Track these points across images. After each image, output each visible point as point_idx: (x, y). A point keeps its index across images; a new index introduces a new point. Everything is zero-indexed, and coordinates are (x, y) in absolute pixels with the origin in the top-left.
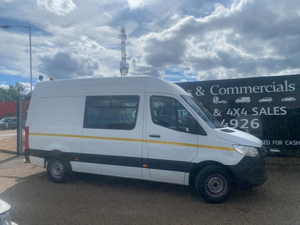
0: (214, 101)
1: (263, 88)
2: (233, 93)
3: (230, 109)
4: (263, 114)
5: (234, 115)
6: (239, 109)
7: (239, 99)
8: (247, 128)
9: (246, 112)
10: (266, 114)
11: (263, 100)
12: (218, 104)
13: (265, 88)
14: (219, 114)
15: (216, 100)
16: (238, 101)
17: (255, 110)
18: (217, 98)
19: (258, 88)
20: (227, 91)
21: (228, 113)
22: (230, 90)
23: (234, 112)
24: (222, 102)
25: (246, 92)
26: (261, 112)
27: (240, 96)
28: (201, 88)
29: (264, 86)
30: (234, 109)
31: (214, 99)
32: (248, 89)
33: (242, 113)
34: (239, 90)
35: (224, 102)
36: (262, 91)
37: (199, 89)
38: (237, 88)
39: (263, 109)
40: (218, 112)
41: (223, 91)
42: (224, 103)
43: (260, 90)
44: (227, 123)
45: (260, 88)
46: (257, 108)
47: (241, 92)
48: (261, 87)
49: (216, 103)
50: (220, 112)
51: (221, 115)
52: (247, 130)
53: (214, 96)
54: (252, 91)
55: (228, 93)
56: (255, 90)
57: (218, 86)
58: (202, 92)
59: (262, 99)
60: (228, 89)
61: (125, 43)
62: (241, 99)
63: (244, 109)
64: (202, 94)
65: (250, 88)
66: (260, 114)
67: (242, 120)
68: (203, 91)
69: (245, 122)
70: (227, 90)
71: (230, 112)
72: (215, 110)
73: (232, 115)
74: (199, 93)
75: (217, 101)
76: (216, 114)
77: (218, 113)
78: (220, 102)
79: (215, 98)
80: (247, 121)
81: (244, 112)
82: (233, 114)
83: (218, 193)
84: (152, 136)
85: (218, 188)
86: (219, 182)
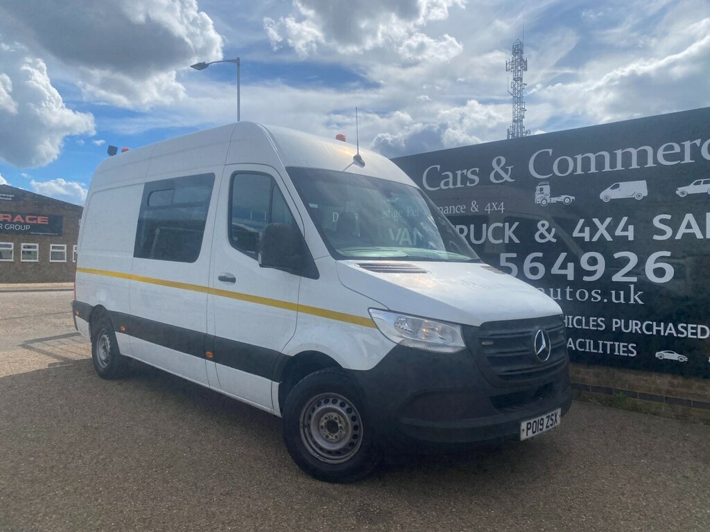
0: (538, 198)
1: (693, 147)
2: (593, 170)
3: (582, 221)
4: (689, 237)
5: (595, 239)
6: (608, 220)
7: (612, 188)
8: (634, 279)
9: (631, 228)
10: (699, 236)
11: (692, 189)
12: (551, 205)
13: (701, 145)
14: (550, 238)
15: (543, 196)
16: (608, 194)
17: (662, 221)
18: (547, 189)
19: (677, 149)
20: (575, 165)
21: (576, 234)
22: (586, 162)
23: (594, 229)
24: (561, 198)
25: (634, 165)
26: (682, 230)
27: (615, 179)
28: (503, 160)
29: (698, 142)
30: (596, 221)
31: (538, 192)
32: (642, 157)
33: (618, 232)
34: (613, 161)
35: (566, 199)
36: (687, 159)
37: (499, 162)
38: (606, 155)
39: (689, 217)
40: (549, 231)
41: (563, 166)
42: (567, 201)
43: (681, 156)
44: (572, 264)
45: (682, 147)
46: (668, 217)
47: (619, 167)
48: (687, 144)
49: (544, 203)
50: (554, 230)
51: (555, 241)
52: (632, 286)
53: (537, 181)
54: (655, 161)
55: (579, 171)
56: (666, 157)
57: (550, 151)
58: (506, 171)
59: (687, 183)
60: (579, 157)
62: (617, 186)
63: (625, 219)
64: (507, 178)
65: (649, 149)
66: (678, 237)
67: (617, 255)
68: (510, 168)
69: (626, 261)
70: (575, 161)
71: (582, 230)
72: (539, 225)
73: (587, 239)
74: (498, 176)
75: (548, 197)
76: (542, 236)
77: (546, 234)
78: (554, 200)
79: (541, 190)
80: (634, 259)
81: (625, 229)
82: (592, 236)
83: (338, 453)
84: (222, 279)
85: (336, 437)
86: (342, 419)
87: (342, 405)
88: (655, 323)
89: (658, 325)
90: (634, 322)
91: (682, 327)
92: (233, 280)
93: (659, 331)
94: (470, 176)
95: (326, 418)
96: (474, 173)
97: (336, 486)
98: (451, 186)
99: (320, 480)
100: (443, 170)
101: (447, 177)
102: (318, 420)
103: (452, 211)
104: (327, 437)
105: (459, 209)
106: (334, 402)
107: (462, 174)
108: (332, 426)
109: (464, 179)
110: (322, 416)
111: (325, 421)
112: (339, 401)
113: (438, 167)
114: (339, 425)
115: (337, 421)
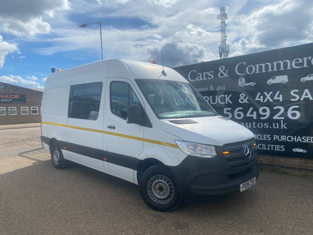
0: (240, 84)
1: (308, 60)
2: (264, 71)
3: (259, 93)
5: (265, 101)
6: (271, 93)
7: (273, 79)
8: (283, 118)
9: (281, 96)
10: (311, 99)
11: (307, 78)
12: (245, 87)
14: (245, 101)
15: (242, 83)
16: (271, 81)
17: (295, 93)
18: (244, 80)
19: (301, 61)
20: (256, 69)
21: (257, 99)
22: (261, 68)
23: (265, 97)
24: (250, 84)
25: (282, 69)
26: (304, 96)
27: (273, 75)
28: (224, 68)
30: (266, 93)
31: (239, 81)
32: (285, 65)
33: (275, 98)
34: (273, 67)
35: (252, 84)
36: (305, 66)
37: (222, 68)
38: (269, 64)
39: (306, 91)
40: (245, 98)
41: (250, 70)
42: (253, 85)
43: (302, 64)
44: (256, 112)
45: (303, 60)
46: (297, 91)
47: (275, 69)
48: (305, 59)
49: (242, 86)
50: (247, 98)
51: (248, 102)
52: (282, 121)
53: (239, 77)
54: (291, 66)
55: (258, 72)
56: (296, 65)
57: (245, 63)
58: (225, 72)
59: (305, 76)
60: (257, 66)
61: (225, 23)
62: (275, 78)
63: (278, 92)
64: (226, 75)
65: (288, 62)
66: (302, 99)
67: (275, 108)
68: (227, 71)
69: (279, 110)
70: (256, 67)
71: (259, 97)
72: (241, 95)
73: (262, 101)
74: (222, 75)
75: (244, 83)
76: (242, 100)
77: (244, 99)
78: (247, 84)
79: (241, 80)
80: (282, 109)
81: (278, 96)
82: (264, 99)
83: (164, 199)
84: (109, 127)
85: (163, 193)
86: (165, 185)
87: (165, 180)
88: (292, 137)
89: (294, 137)
90: (283, 136)
91: (304, 138)
92: (114, 128)
93: (294, 140)
94: (209, 75)
95: (158, 186)
96: (211, 73)
97: (164, 213)
98: (201, 79)
99: (157, 211)
100: (197, 72)
101: (199, 75)
102: (155, 186)
103: (202, 90)
104: (159, 193)
105: (205, 89)
106: (162, 179)
107: (206, 74)
108: (161, 189)
109: (207, 76)
110: (156, 185)
111: (158, 187)
112: (163, 178)
113: (195, 71)
114: (164, 188)
115: (163, 187)
